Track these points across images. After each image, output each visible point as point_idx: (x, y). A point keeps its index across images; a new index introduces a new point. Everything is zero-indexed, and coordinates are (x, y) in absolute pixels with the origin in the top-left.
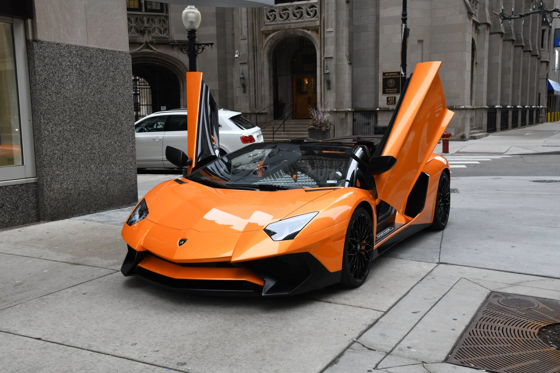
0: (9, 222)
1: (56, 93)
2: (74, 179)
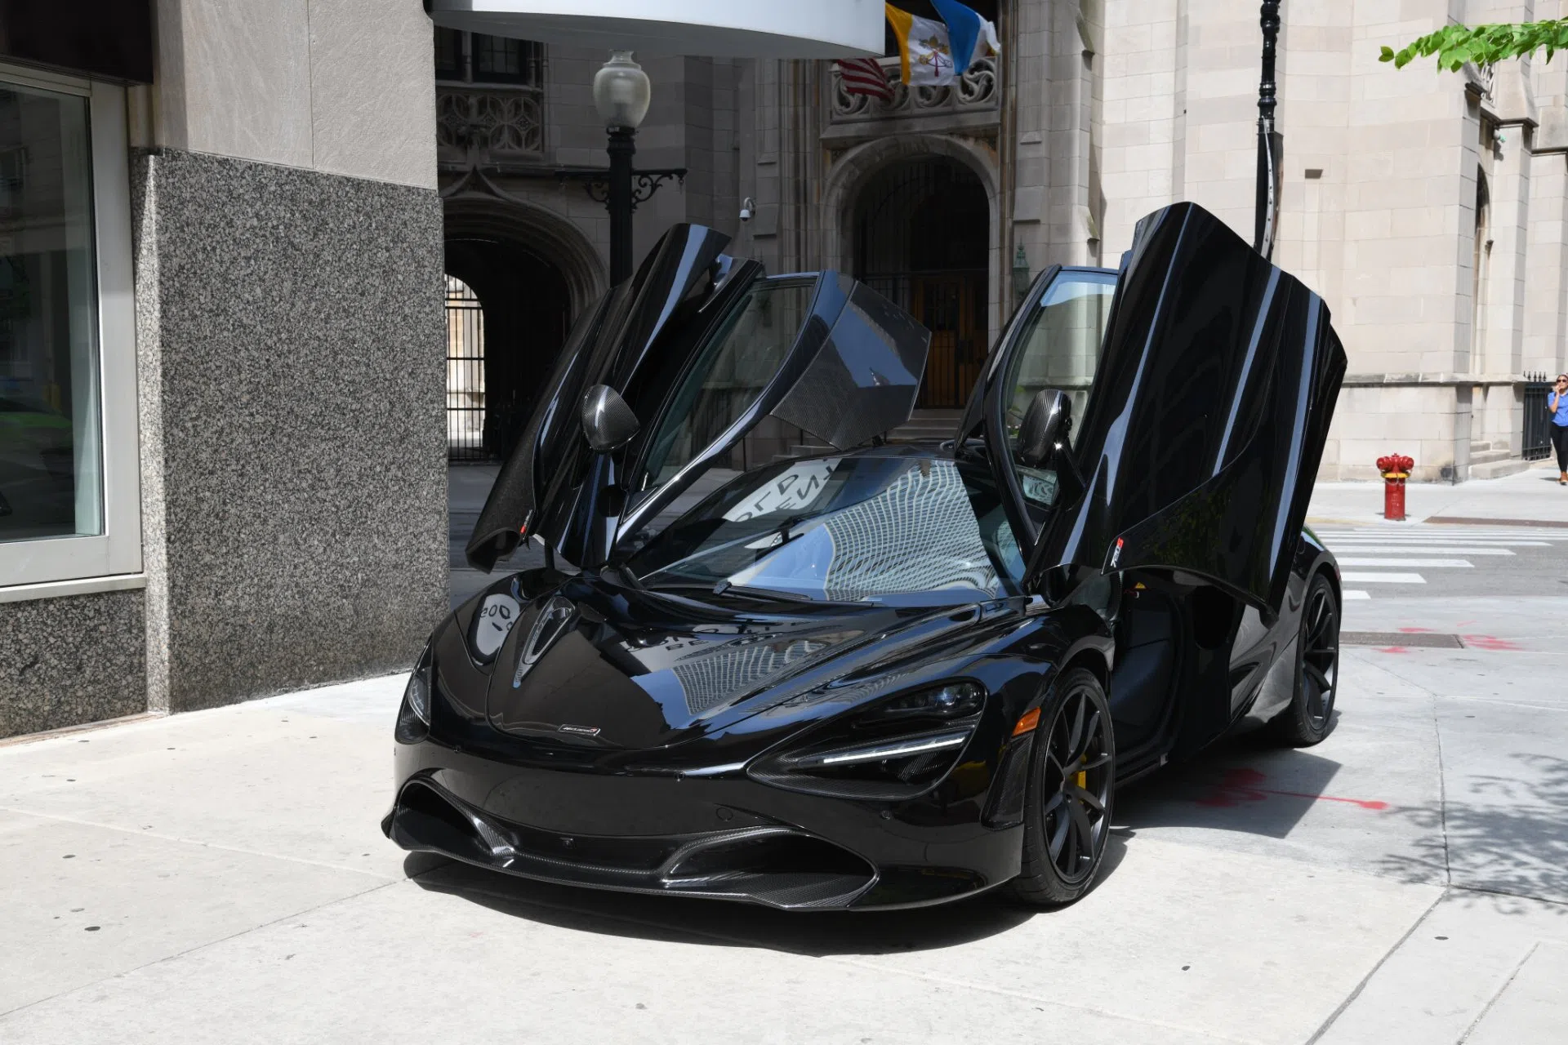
0: (53, 712)
1: (211, 311)
2: (256, 580)
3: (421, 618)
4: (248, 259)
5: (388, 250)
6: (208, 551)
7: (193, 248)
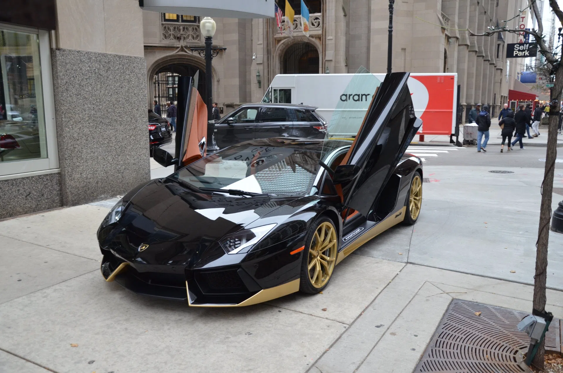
0: (36, 207)
1: (76, 94)
2: (92, 170)
3: (142, 178)
4: (87, 79)
5: (129, 75)
6: (78, 162)
7: (70, 77)
